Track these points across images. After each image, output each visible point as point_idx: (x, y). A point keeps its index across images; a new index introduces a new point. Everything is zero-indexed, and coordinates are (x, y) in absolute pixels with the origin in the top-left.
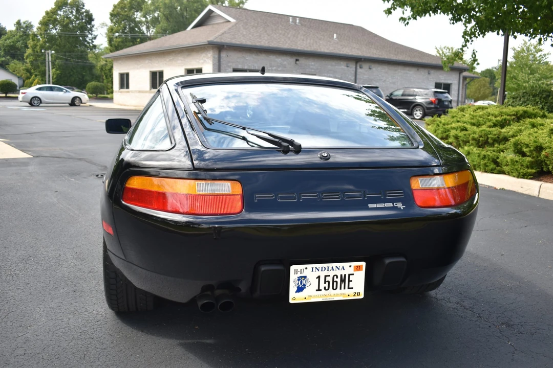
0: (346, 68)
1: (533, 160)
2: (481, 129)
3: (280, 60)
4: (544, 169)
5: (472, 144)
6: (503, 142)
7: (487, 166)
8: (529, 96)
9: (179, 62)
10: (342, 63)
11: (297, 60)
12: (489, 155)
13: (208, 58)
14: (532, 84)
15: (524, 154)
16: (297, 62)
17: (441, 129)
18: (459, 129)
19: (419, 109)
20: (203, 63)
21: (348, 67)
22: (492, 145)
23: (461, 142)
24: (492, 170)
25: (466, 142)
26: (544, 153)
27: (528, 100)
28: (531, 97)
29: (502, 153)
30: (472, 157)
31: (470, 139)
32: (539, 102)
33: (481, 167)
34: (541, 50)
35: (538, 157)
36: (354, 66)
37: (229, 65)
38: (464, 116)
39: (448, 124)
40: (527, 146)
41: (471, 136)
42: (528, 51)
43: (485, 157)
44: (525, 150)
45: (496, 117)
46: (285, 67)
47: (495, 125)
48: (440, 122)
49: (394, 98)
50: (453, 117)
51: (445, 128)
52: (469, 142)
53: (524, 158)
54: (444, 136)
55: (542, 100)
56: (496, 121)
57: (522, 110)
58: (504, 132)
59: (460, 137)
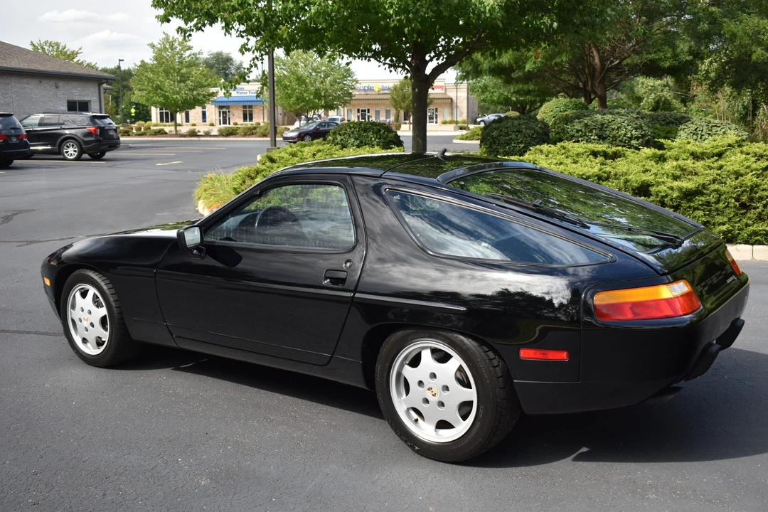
19: (71, 144)
34: (190, 48)
42: (172, 50)
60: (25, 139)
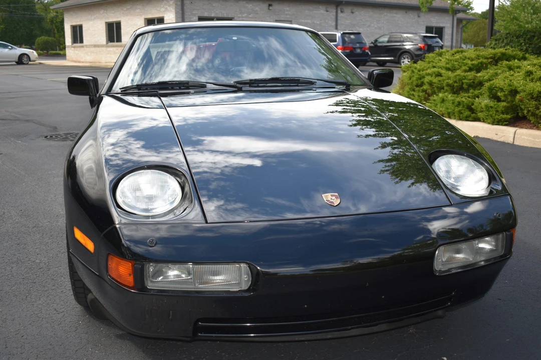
0: (325, 12)
1: (508, 105)
2: (456, 74)
3: (251, 5)
4: (520, 114)
5: (447, 91)
6: (479, 88)
7: (462, 113)
8: (513, 37)
9: (138, 11)
10: (320, 7)
11: (270, 5)
12: (463, 102)
13: (169, 6)
14: (534, 25)
15: (498, 99)
16: (271, 8)
17: (416, 76)
18: (434, 75)
19: (407, 56)
20: (164, 11)
21: (327, 11)
22: (467, 91)
23: (435, 89)
24: (467, 117)
25: (441, 89)
26: (518, 97)
27: (511, 41)
28: (515, 38)
29: (477, 99)
30: (447, 104)
31: (444, 85)
32: (523, 44)
33: (456, 114)
35: (513, 102)
36: (334, 11)
37: (194, 12)
38: (441, 60)
39: (423, 70)
40: (502, 90)
41: (445, 82)
43: (459, 104)
44: (499, 94)
45: (472, 60)
46: (257, 14)
47: (470, 70)
48: (416, 68)
49: (379, 44)
50: (429, 62)
51: (420, 75)
52: (443, 88)
53: (499, 103)
54: (419, 83)
55: (527, 41)
56: (472, 65)
57: (500, 53)
58: (480, 77)
59: (435, 83)
60: (367, 51)
